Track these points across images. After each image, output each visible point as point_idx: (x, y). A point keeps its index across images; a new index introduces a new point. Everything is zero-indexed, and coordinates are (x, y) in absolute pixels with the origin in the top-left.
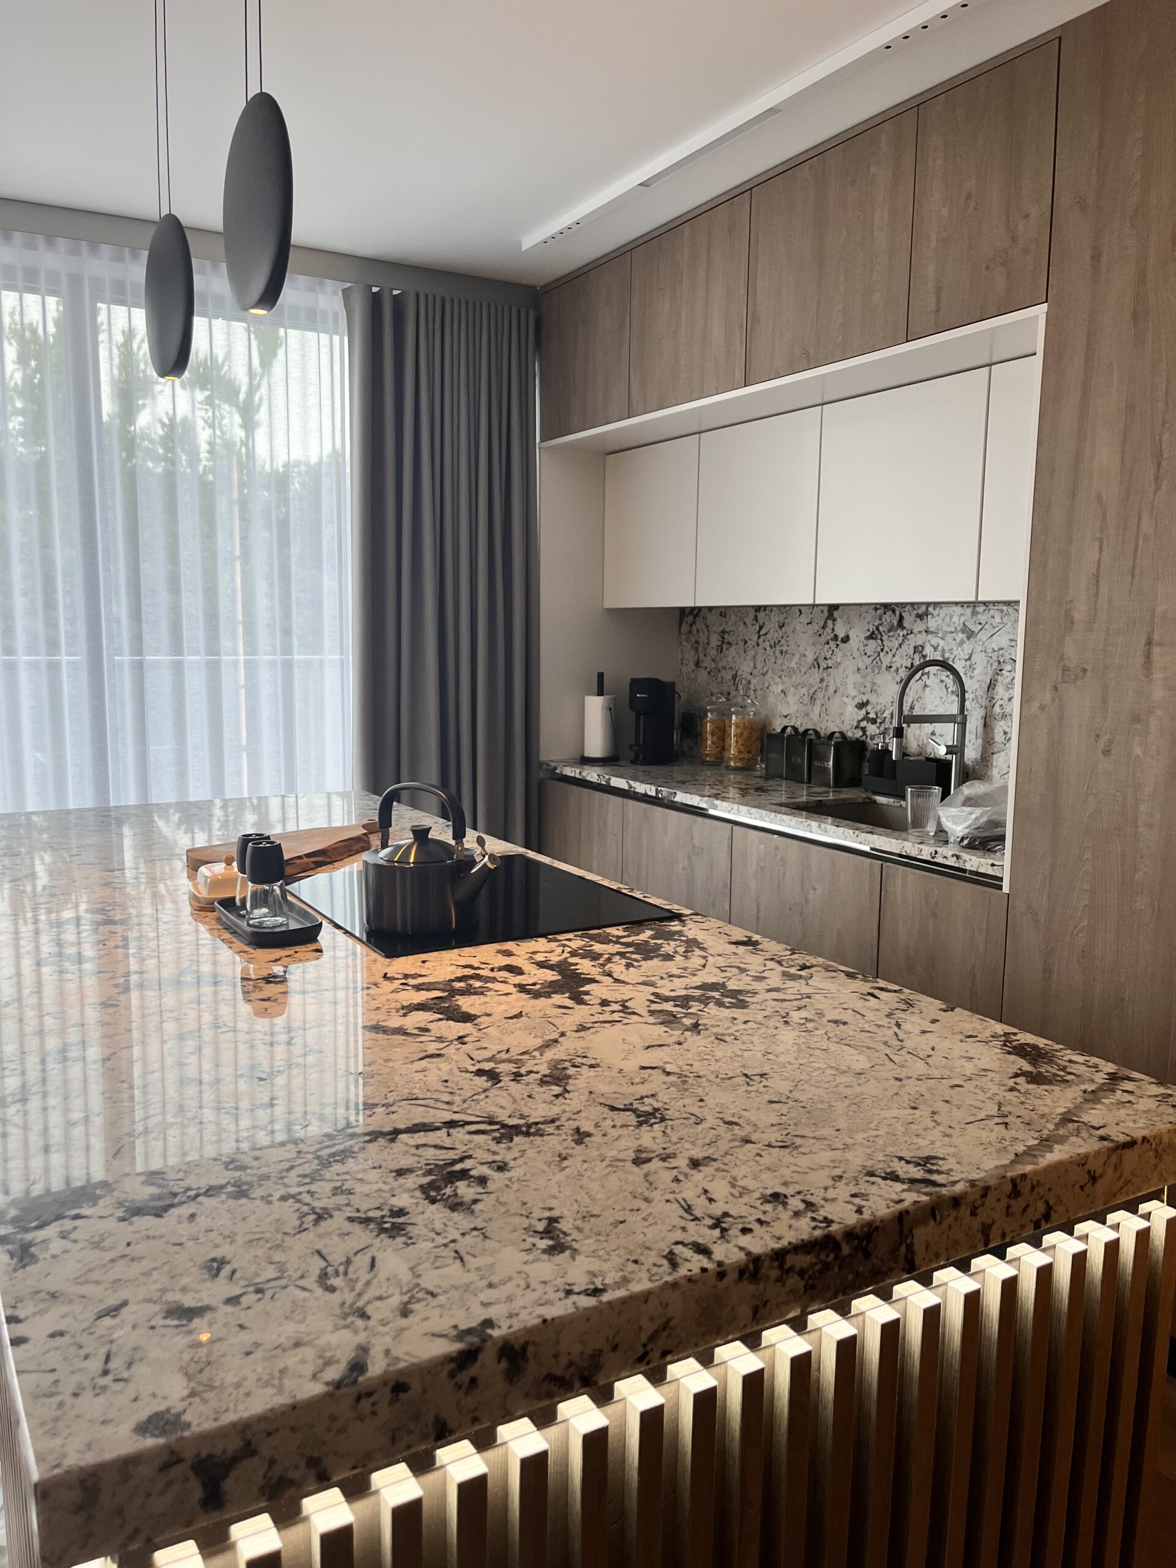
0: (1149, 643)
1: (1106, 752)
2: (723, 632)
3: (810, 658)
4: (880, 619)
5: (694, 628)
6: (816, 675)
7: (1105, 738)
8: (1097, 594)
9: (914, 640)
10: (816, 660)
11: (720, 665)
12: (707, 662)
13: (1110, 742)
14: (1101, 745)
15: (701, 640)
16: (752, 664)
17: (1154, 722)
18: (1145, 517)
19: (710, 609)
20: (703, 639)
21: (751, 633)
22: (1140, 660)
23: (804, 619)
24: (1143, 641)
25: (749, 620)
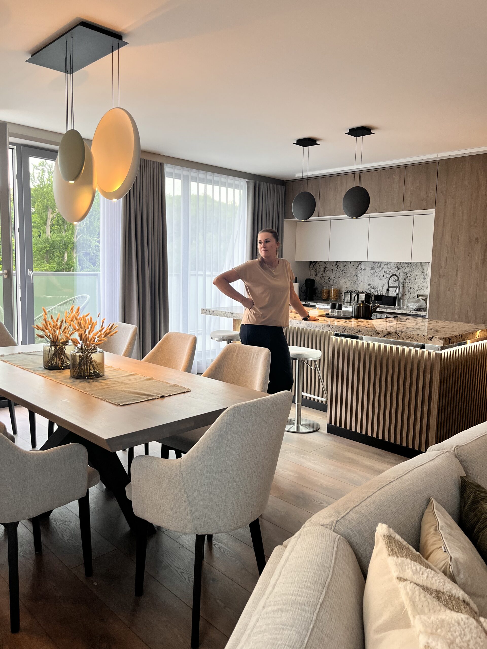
0: (457, 271)
1: (449, 290)
2: (325, 267)
3: (354, 274)
4: (375, 265)
5: (315, 266)
6: (356, 278)
7: (448, 288)
8: (446, 262)
9: (384, 270)
10: (356, 274)
11: (324, 276)
12: (320, 275)
13: (449, 288)
14: (448, 289)
15: (317, 269)
16: (335, 275)
17: (458, 285)
18: (456, 249)
19: (321, 262)
20: (318, 269)
21: (335, 268)
22: (455, 274)
23: (352, 264)
24: (456, 270)
25: (334, 264)
